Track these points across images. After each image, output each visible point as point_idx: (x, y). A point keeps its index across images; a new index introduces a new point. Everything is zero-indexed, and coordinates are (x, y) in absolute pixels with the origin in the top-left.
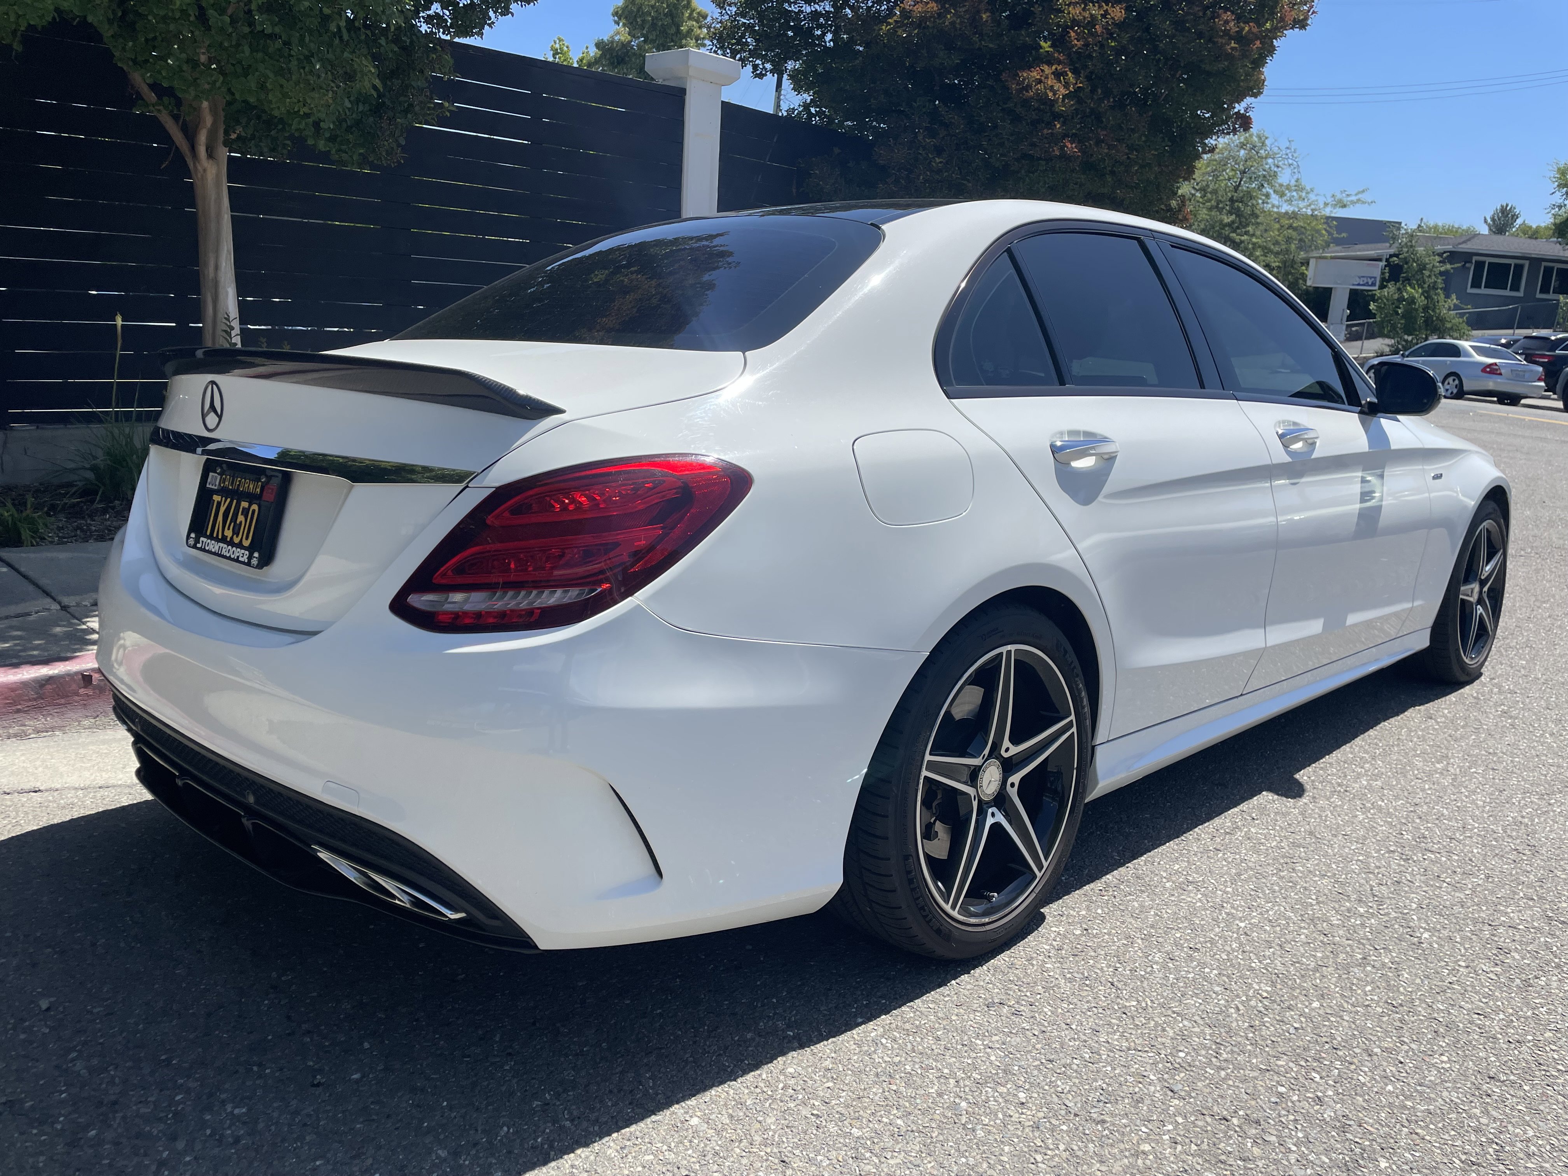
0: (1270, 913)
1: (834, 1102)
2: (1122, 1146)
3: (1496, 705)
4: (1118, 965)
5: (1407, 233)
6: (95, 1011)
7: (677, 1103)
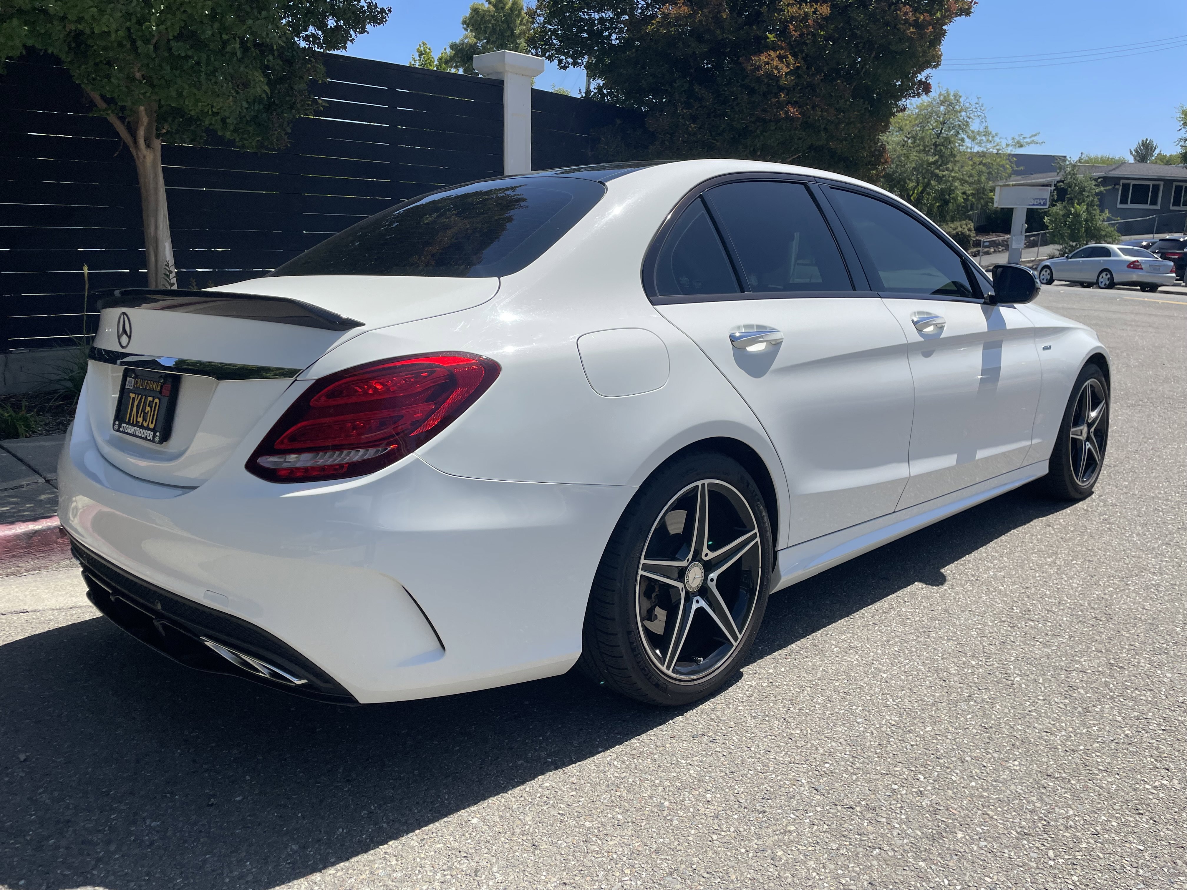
0: (907, 667)
1: (575, 805)
2: (775, 827)
3: (1100, 514)
4: (791, 706)
5: (1071, 164)
6: (58, 760)
7: (464, 809)
